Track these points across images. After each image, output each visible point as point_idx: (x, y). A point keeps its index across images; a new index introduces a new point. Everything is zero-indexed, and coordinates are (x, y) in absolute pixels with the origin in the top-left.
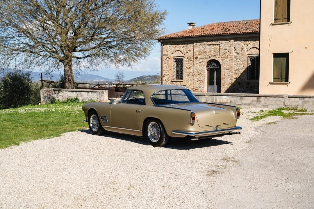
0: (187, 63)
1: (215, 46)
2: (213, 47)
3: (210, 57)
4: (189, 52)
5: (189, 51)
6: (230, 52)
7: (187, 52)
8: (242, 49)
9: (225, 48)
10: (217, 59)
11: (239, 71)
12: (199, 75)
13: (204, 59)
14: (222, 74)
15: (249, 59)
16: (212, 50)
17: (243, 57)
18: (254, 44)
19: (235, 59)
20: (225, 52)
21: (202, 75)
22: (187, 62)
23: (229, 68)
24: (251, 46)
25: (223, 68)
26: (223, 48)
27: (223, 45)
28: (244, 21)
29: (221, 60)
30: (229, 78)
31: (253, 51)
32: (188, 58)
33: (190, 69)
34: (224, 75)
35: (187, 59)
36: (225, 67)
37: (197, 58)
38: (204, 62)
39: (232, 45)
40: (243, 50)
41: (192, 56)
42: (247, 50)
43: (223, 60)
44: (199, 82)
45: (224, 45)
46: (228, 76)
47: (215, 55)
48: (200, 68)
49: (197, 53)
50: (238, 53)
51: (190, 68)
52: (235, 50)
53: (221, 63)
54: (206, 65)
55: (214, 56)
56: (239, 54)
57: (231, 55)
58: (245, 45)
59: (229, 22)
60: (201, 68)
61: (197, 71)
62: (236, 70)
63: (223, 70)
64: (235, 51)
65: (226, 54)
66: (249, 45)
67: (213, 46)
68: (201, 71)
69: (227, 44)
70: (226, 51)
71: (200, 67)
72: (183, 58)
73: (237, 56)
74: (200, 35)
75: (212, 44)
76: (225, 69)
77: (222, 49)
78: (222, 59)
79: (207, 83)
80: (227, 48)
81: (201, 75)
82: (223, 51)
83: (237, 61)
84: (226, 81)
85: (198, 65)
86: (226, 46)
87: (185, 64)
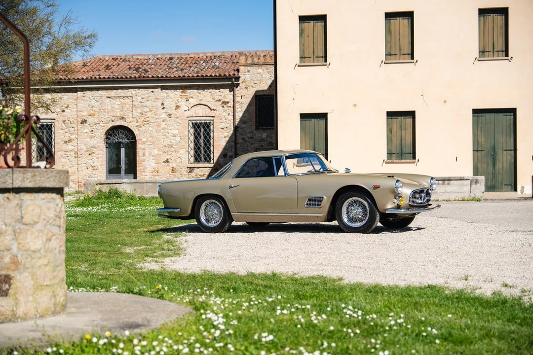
0: (62, 131)
1: (122, 100)
2: (118, 102)
3: (113, 121)
4: (66, 110)
5: (67, 107)
6: (153, 112)
7: (63, 111)
8: (177, 107)
9: (144, 104)
10: (127, 126)
11: (172, 147)
12: (89, 155)
13: (101, 124)
14: (139, 153)
15: (191, 124)
16: (117, 107)
17: (180, 122)
18: (200, 98)
19: (163, 125)
20: (143, 113)
21: (97, 156)
22: (62, 129)
23: (153, 142)
24: (193, 101)
25: (140, 141)
26: (140, 104)
27: (139, 99)
28: (163, 54)
29: (137, 126)
30: (154, 161)
31: (197, 111)
32: (64, 121)
33: (70, 143)
34: (144, 155)
35: (63, 125)
36: (144, 140)
37: (84, 122)
38: (102, 131)
39: (157, 99)
40: (180, 108)
41: (73, 118)
42: (187, 109)
43: (141, 127)
44: (90, 169)
45: (142, 98)
46: (151, 158)
47: (123, 118)
48: (93, 142)
49: (85, 113)
50: (170, 115)
51: (70, 141)
52: (163, 108)
53: (136, 133)
54: (104, 136)
55: (120, 119)
56: (172, 116)
57: (157, 117)
58: (183, 100)
59: (135, 55)
60: (95, 142)
61: (85, 148)
62: (167, 145)
63: (140, 145)
64: (164, 111)
65: (146, 115)
66: (191, 100)
67: (118, 100)
68: (94, 148)
69: (147, 96)
70: (146, 109)
71: (93, 140)
72: (53, 121)
73: (168, 119)
74: (91, 78)
75: (117, 96)
76: (144, 143)
77: (137, 106)
78: (137, 124)
79: (107, 170)
80: (148, 104)
81: (94, 155)
82: (139, 111)
83: (169, 128)
84: (148, 166)
85: (87, 136)
86: (145, 99)
87: (59, 133)
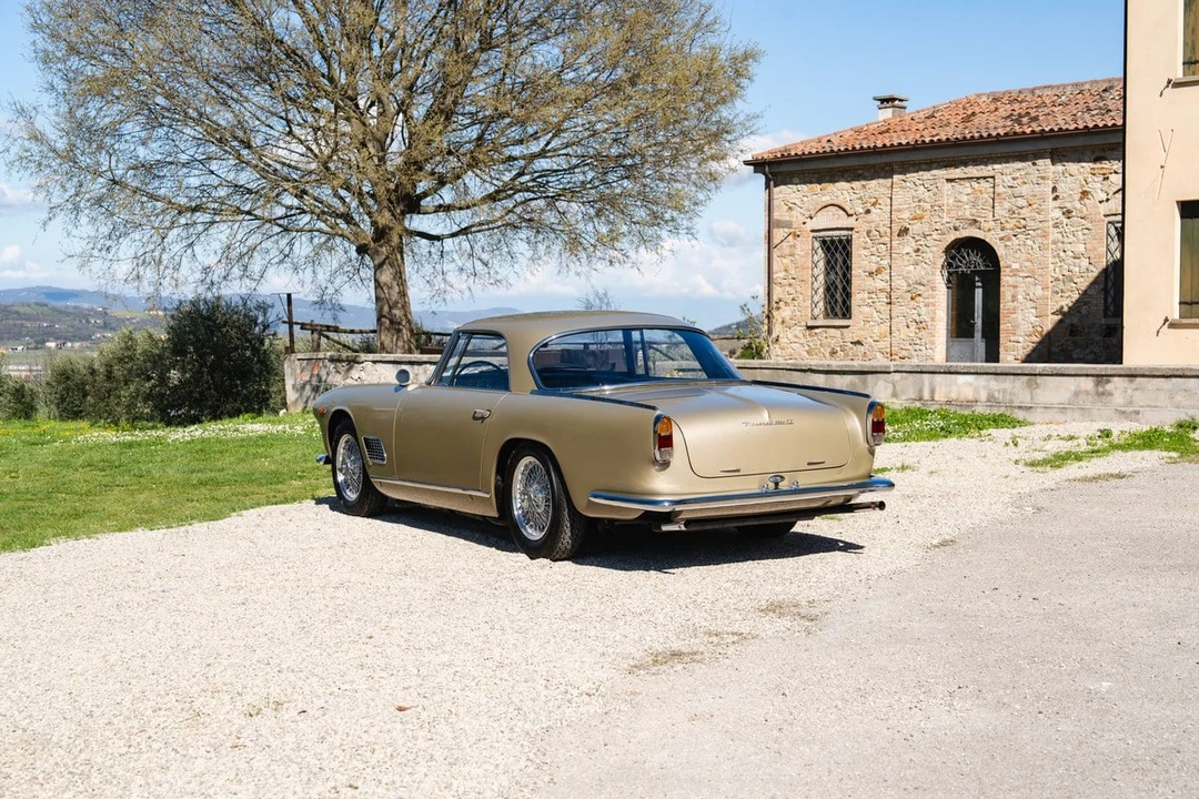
0: (866, 252)
1: (975, 184)
2: (967, 188)
3: (956, 229)
4: (872, 209)
5: (874, 204)
6: (1035, 206)
7: (868, 212)
8: (1085, 194)
9: (1017, 191)
10: (982, 237)
11: (1072, 280)
12: (912, 299)
13: (934, 237)
14: (1006, 293)
15: (1113, 232)
16: (965, 198)
17: (1089, 226)
19: (1054, 234)
20: (1015, 208)
21: (926, 301)
22: (865, 248)
23: (1033, 272)
24: (1118, 181)
25: (1008, 270)
26: (1009, 190)
27: (1008, 180)
28: (1096, 82)
29: (1001, 239)
30: (1033, 311)
32: (868, 233)
33: (879, 276)
34: (1014, 299)
35: (868, 239)
36: (1015, 266)
37: (904, 231)
38: (935, 249)
39: (1043, 178)
40: (1090, 196)
41: (884, 225)
42: (1104, 197)
43: (1009, 239)
44: (913, 327)
45: (1014, 179)
46: (1029, 304)
47: (975, 221)
48: (916, 273)
49: (906, 215)
50: (1069, 212)
51: (878, 271)
52: (1056, 198)
53: (1000, 251)
54: (941, 260)
55: (970, 224)
56: (1074, 214)
57: (1042, 217)
58: (1096, 179)
59: (1039, 88)
60: (923, 273)
61: (905, 284)
62: (1061, 277)
63: (1007, 278)
64: (1057, 203)
65: (1019, 214)
66: (1113, 178)
67: (968, 185)
68: (920, 284)
69: (1023, 173)
70: (1021, 202)
71: (918, 267)
72: (850, 233)
73: (1065, 221)
74: (917, 141)
75: (965, 176)
76: (1015, 273)
77: (1003, 196)
78: (1002, 234)
79: (948, 330)
80: (1024, 190)
81: (921, 299)
82: (1007, 205)
83: (1066, 240)
84: (1022, 322)
85: (908, 261)
86: (1019, 181)
87: (860, 256)
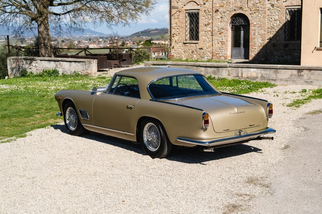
0: (204, 18)
3: (235, 10)
4: (206, 3)
5: (207, 1)
6: (262, 3)
7: (205, 4)
10: (244, 13)
11: (274, 28)
12: (220, 34)
13: (227, 13)
14: (252, 32)
15: (288, 12)
17: (280, 10)
19: (268, 12)
20: (255, 4)
21: (225, 35)
22: (204, 16)
23: (261, 25)
25: (252, 24)
29: (250, 14)
30: (261, 38)
31: (292, 2)
32: (205, 11)
33: (208, 26)
34: (254, 34)
35: (204, 13)
36: (255, 23)
37: (217, 11)
38: (228, 17)
41: (210, 9)
43: (253, 14)
44: (220, 43)
46: (259, 36)
47: (241, 8)
48: (221, 25)
49: (218, 5)
50: (273, 5)
51: (208, 24)
52: (269, 0)
53: (250, 18)
54: (230, 21)
55: (240, 9)
56: (275, 6)
57: (264, 7)
60: (224, 25)
61: (217, 29)
62: (270, 27)
63: (252, 27)
64: (269, 2)
65: (256, 6)
68: (223, 29)
70: (257, 1)
71: (222, 23)
72: (198, 11)
73: (272, 8)
76: (255, 26)
78: (251, 12)
79: (232, 44)
81: (223, 34)
82: (252, 2)
83: (272, 15)
84: (257, 42)
85: (219, 21)
87: (202, 19)
